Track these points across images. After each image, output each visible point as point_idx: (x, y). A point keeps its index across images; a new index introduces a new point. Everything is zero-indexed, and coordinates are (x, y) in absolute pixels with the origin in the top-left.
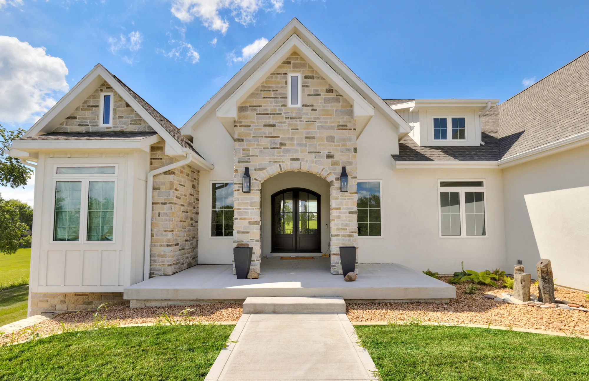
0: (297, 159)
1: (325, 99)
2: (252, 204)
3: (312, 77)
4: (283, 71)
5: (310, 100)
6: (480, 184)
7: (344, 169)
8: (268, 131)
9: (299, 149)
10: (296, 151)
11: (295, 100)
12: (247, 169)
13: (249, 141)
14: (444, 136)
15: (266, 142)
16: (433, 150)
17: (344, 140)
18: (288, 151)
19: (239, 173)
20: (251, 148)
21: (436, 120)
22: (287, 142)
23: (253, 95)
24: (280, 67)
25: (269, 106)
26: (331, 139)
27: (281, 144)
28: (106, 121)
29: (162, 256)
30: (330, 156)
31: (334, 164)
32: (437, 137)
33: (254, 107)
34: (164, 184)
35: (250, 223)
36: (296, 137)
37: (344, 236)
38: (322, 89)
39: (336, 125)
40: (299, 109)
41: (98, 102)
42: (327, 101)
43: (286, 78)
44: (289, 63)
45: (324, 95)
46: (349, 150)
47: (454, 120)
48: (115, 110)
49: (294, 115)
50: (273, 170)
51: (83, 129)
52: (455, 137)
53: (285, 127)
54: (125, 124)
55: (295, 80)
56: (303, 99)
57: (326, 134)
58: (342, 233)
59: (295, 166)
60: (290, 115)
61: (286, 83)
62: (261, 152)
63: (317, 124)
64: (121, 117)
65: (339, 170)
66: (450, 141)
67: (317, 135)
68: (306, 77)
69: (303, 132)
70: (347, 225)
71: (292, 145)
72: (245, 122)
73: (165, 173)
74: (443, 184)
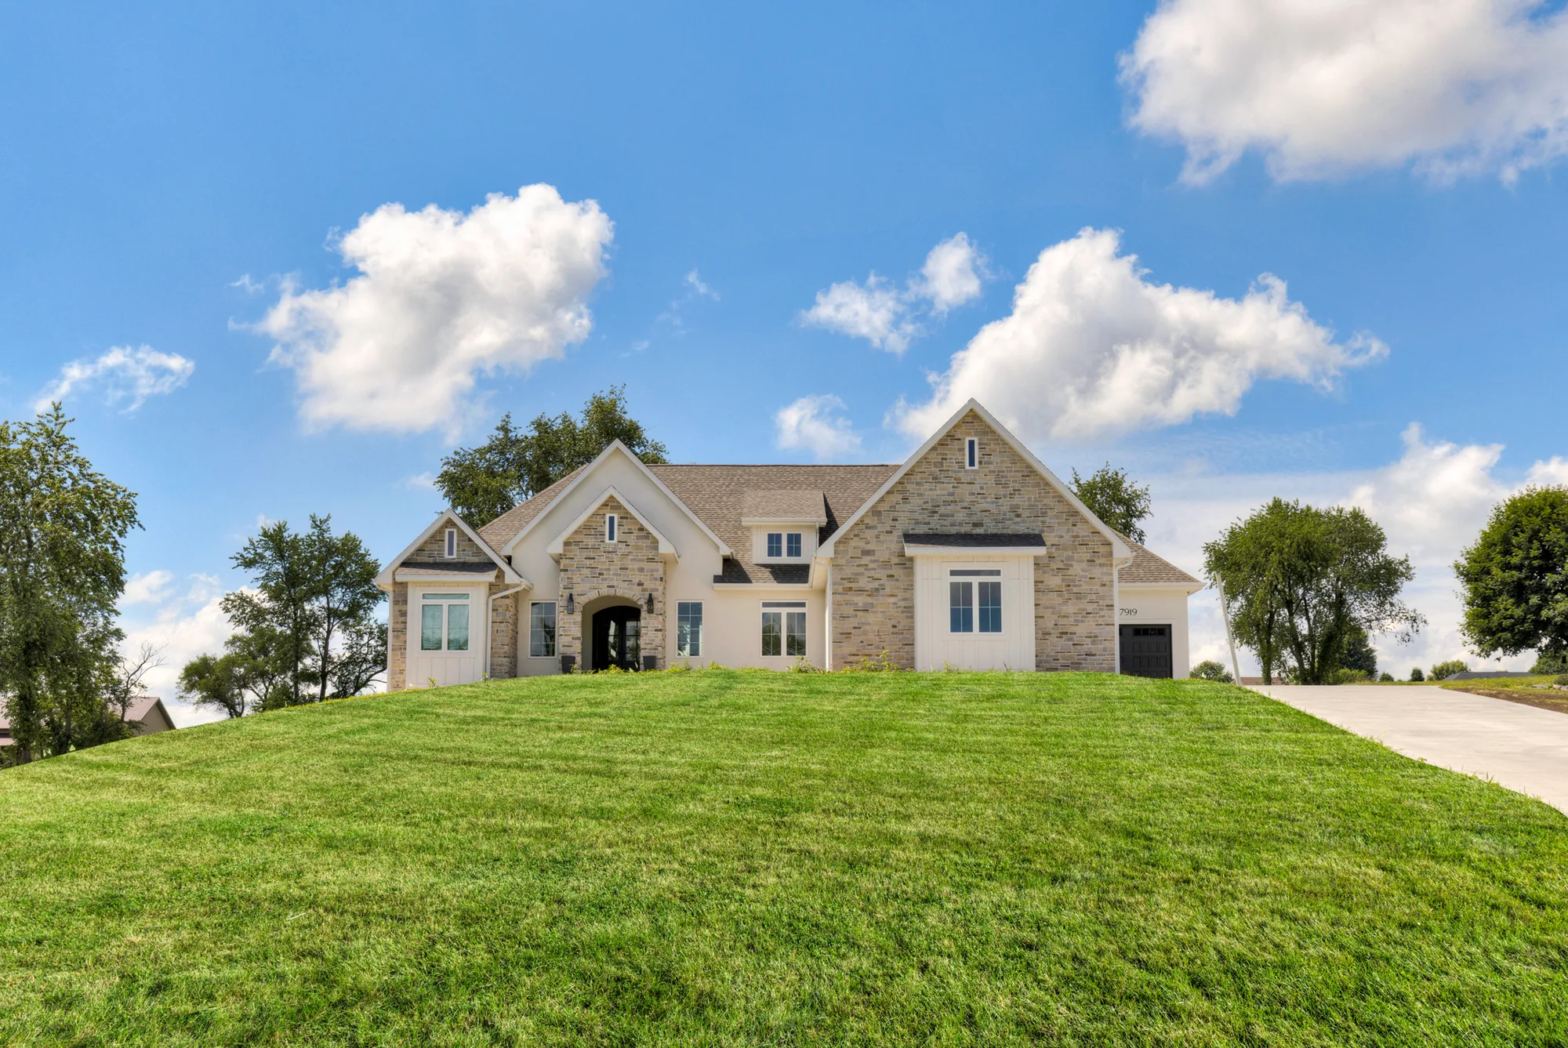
0: (613, 587)
1: (637, 536)
2: (574, 623)
3: (627, 518)
4: (601, 512)
5: (624, 537)
6: (803, 605)
7: (650, 595)
8: (588, 562)
9: (615, 578)
10: (612, 580)
11: (611, 537)
12: (571, 595)
13: (573, 571)
14: (779, 554)
15: (586, 572)
16: (763, 569)
17: (652, 571)
18: (603, 579)
19: (564, 598)
20: (574, 577)
21: (771, 536)
22: (605, 572)
23: (576, 532)
24: (599, 509)
25: (590, 541)
26: (641, 570)
27: (600, 574)
28: (451, 553)
29: (500, 665)
30: (640, 584)
31: (643, 590)
32: (770, 554)
33: (577, 543)
34: (501, 606)
35: (573, 638)
36: (612, 567)
37: (650, 649)
38: (634, 528)
39: (645, 558)
40: (615, 545)
41: (444, 537)
42: (638, 538)
43: (604, 518)
44: (607, 505)
45: (636, 533)
46: (656, 579)
47: (790, 537)
48: (458, 544)
49: (611, 550)
50: (593, 595)
51: (431, 560)
52: (790, 554)
53: (603, 559)
54: (468, 556)
55: (612, 519)
56: (618, 537)
57: (636, 566)
58: (649, 647)
59: (612, 592)
60: (607, 549)
61: (604, 522)
62: (582, 580)
63: (630, 557)
64: (464, 550)
65: (647, 596)
66: (784, 559)
67: (630, 567)
68: (621, 518)
69: (618, 564)
70: (653, 640)
71: (609, 574)
72: (569, 555)
73: (502, 597)
74: (765, 605)
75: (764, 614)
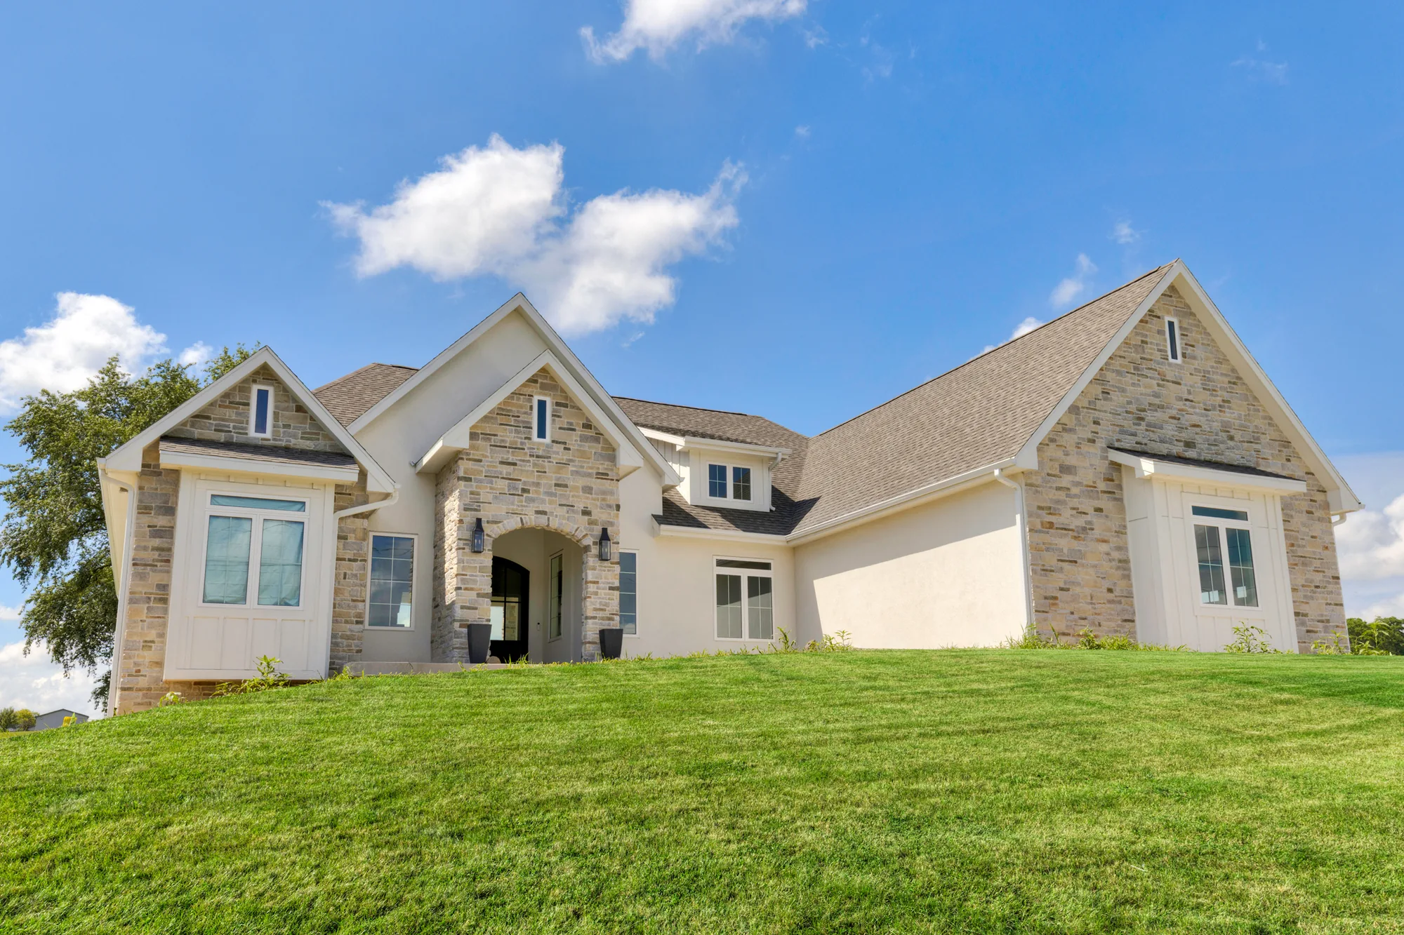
0: (544, 513)
1: (581, 436)
2: (482, 569)
3: (565, 406)
4: (527, 391)
5: (563, 436)
6: (766, 566)
7: (605, 531)
8: (505, 470)
9: (547, 498)
10: (543, 501)
11: (542, 434)
12: (479, 521)
13: (480, 481)
14: (723, 494)
15: (502, 485)
16: (708, 512)
17: (604, 493)
18: (533, 500)
19: (465, 525)
20: (481, 491)
21: (712, 468)
22: (532, 489)
23: (486, 419)
24: (524, 385)
25: (508, 436)
26: (588, 490)
27: (524, 490)
28: (261, 426)
29: (348, 638)
30: (586, 512)
31: (591, 523)
32: (713, 493)
33: (487, 436)
34: (354, 531)
35: (479, 595)
36: (543, 482)
37: (603, 619)
38: (578, 422)
39: (594, 471)
40: (547, 446)
41: (248, 398)
42: (584, 439)
43: (530, 401)
44: (536, 382)
45: (580, 431)
46: (610, 506)
47: (736, 470)
48: (276, 415)
49: (540, 453)
50: (512, 524)
51: (222, 437)
52: (737, 496)
53: (529, 467)
54: (295, 436)
55: (542, 405)
56: (552, 433)
57: (581, 482)
58: (600, 614)
59: (542, 521)
60: (536, 452)
61: (531, 408)
62: (496, 498)
63: (571, 468)
64: (287, 426)
65: (597, 531)
66: (730, 502)
67: (570, 483)
68: (558, 404)
69: (551, 478)
70: (606, 604)
71: (537, 492)
72: (475, 454)
73: (356, 516)
74: (721, 563)
75: (719, 576)
